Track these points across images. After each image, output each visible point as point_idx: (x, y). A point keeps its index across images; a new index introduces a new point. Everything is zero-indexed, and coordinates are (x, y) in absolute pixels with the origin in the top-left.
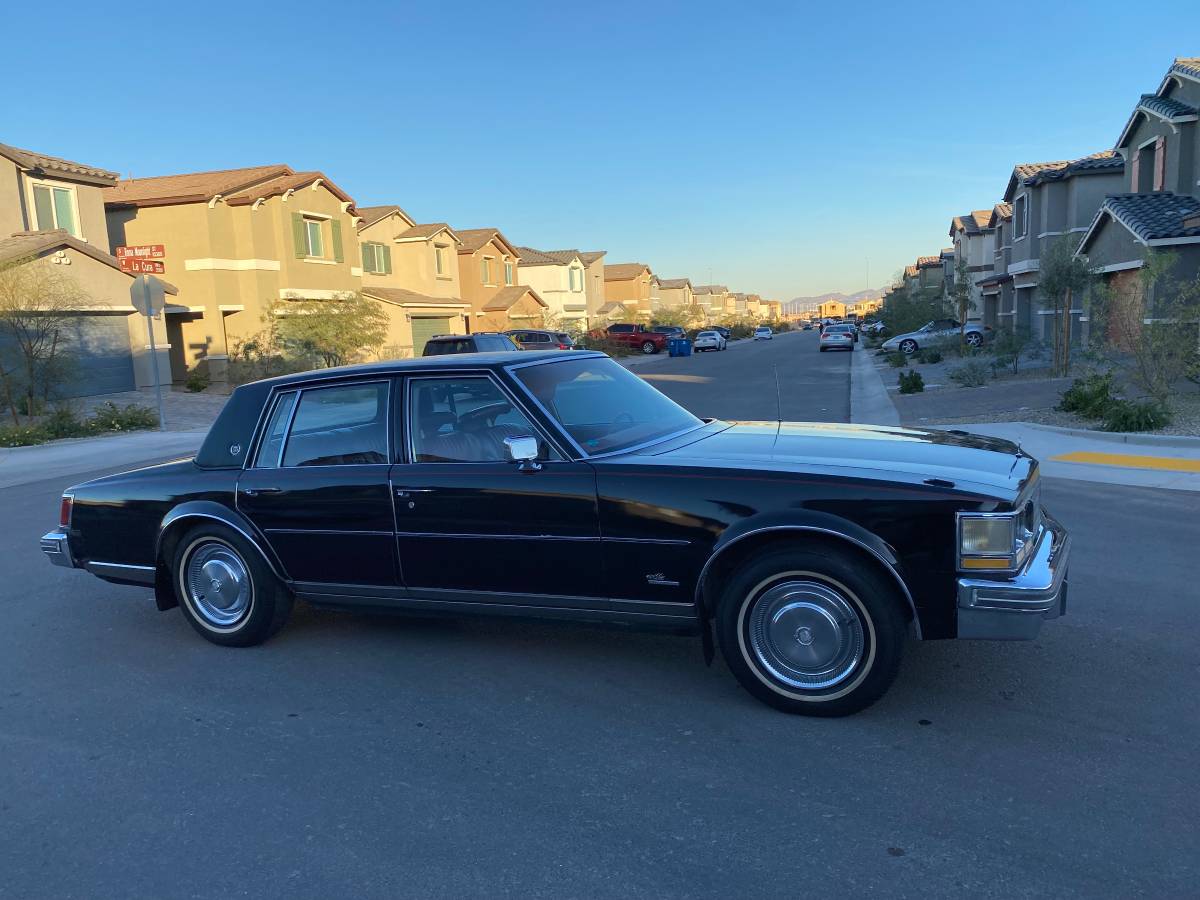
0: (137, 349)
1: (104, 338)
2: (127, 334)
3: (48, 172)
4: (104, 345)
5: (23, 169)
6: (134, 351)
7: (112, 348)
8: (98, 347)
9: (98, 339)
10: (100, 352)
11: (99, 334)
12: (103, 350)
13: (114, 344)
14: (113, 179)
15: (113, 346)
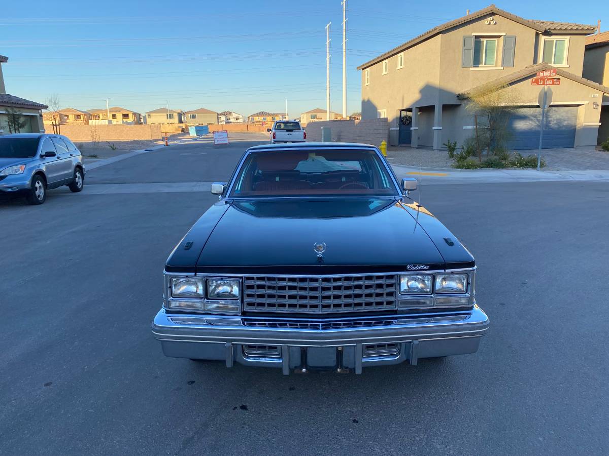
0: (579, 126)
1: (560, 119)
2: (576, 117)
3: (553, 32)
4: (560, 123)
5: (540, 32)
6: (578, 126)
7: (564, 124)
8: (556, 124)
9: (557, 120)
10: (556, 126)
11: (558, 117)
12: (559, 125)
13: (566, 122)
14: (593, 29)
15: (565, 123)
